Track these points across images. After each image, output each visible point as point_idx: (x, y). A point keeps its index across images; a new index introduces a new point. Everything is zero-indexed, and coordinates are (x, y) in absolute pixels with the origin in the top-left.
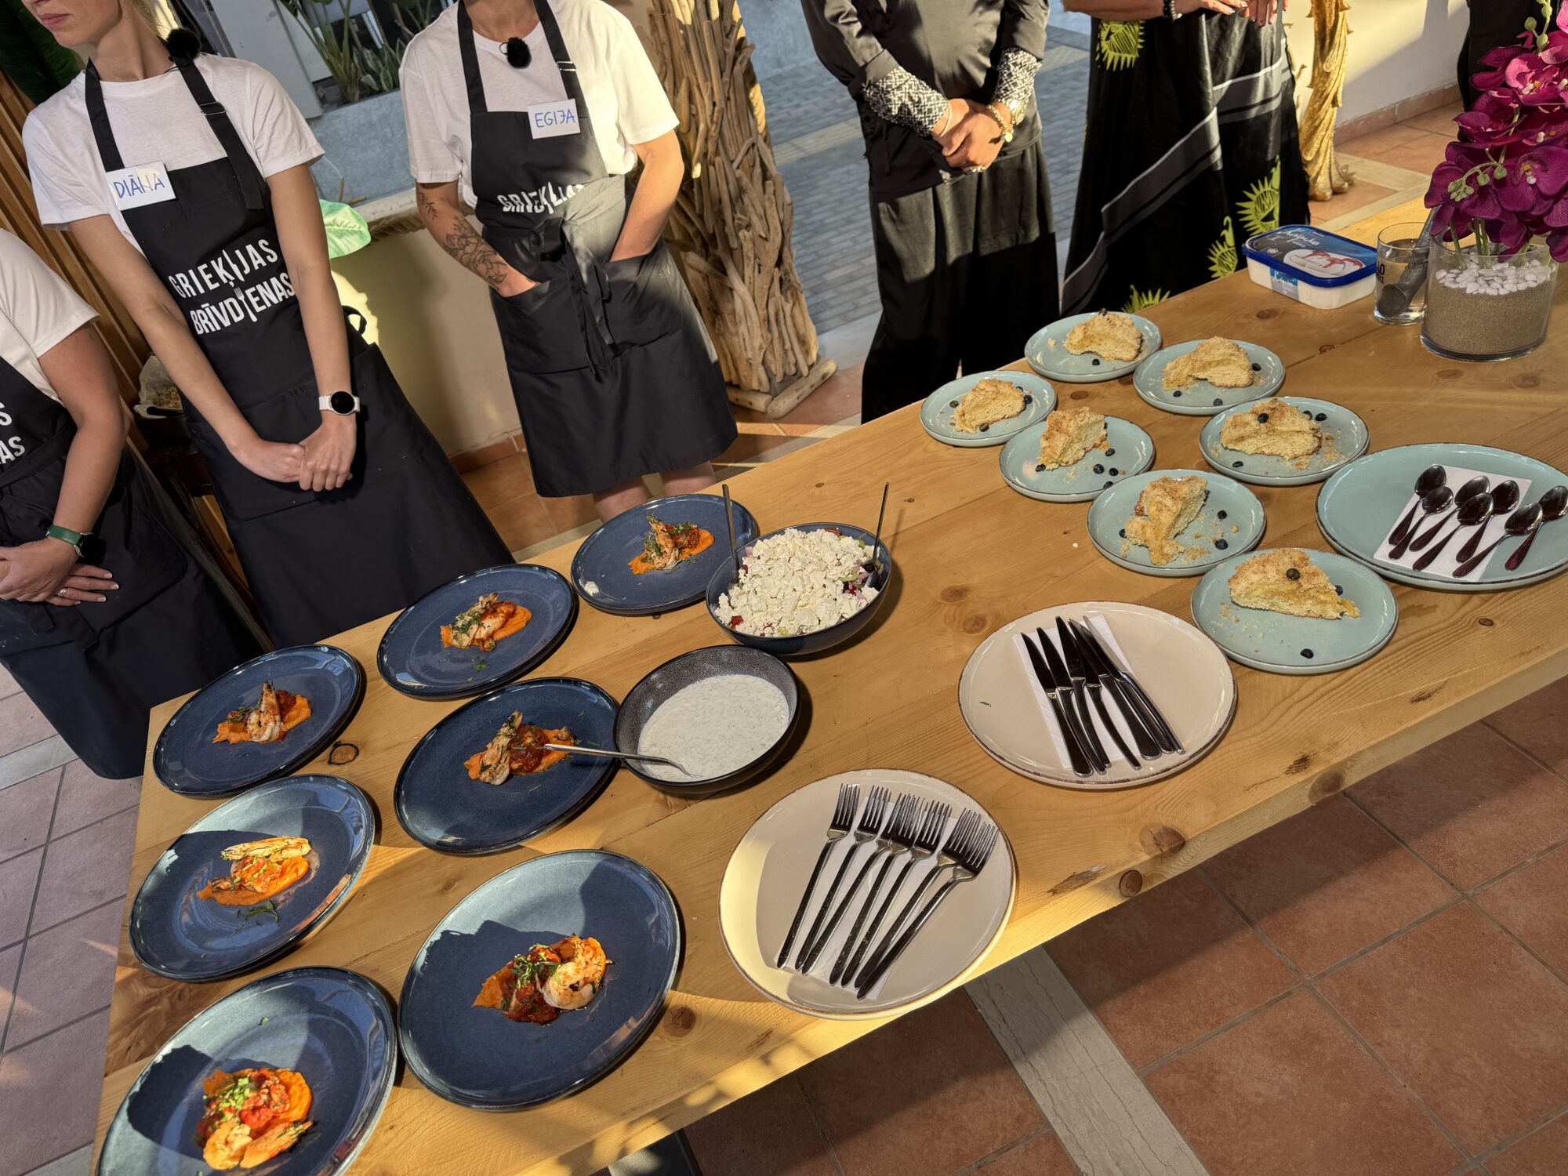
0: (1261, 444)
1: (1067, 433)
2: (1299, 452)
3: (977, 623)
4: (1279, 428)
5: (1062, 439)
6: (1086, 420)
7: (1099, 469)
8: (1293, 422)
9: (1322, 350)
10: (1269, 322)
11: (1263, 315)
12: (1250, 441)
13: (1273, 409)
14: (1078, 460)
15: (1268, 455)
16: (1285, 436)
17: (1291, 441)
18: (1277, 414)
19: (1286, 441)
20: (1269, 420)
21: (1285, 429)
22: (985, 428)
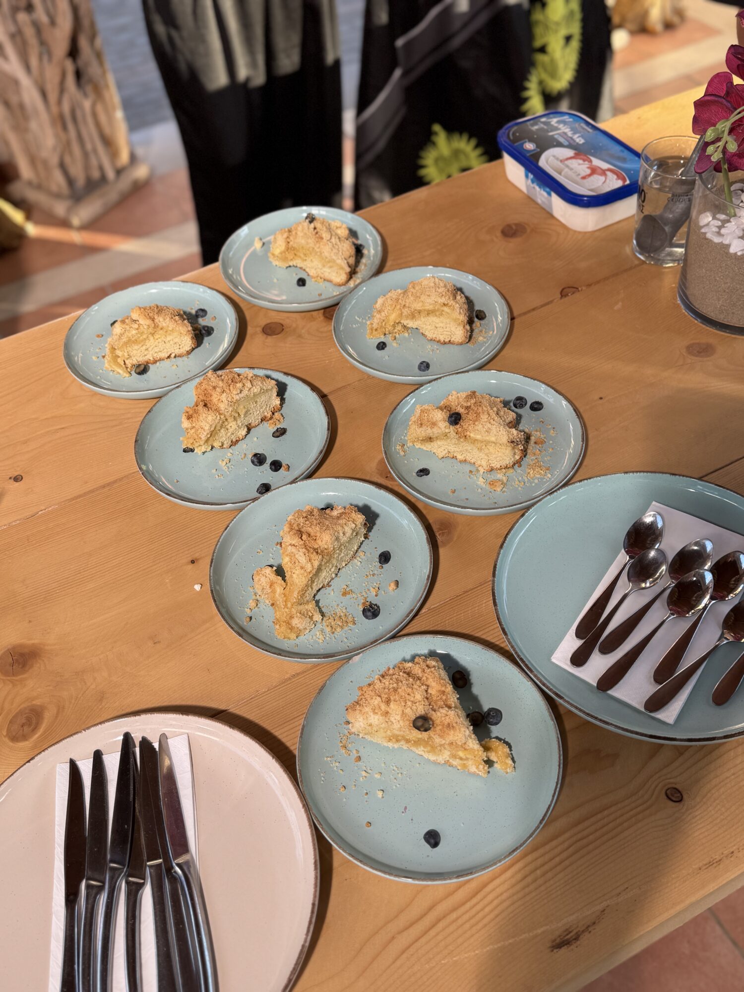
0: (452, 448)
1: (217, 410)
2: (496, 464)
3: (29, 722)
4: (472, 435)
5: (210, 418)
6: (245, 392)
7: (259, 459)
8: (488, 431)
9: (563, 294)
10: (514, 243)
11: (510, 232)
12: (439, 443)
13: (467, 408)
14: (237, 441)
15: (461, 462)
16: (479, 445)
17: (487, 451)
18: (471, 416)
19: (480, 449)
20: (461, 422)
21: (478, 437)
22: (142, 369)
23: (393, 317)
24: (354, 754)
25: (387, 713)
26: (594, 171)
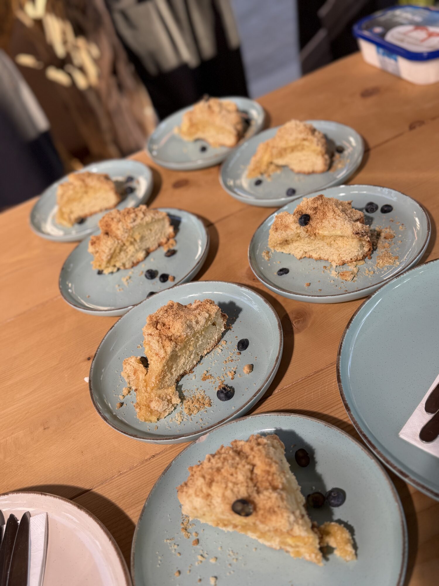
0: (307, 248)
1: (116, 237)
2: (346, 258)
4: (320, 232)
5: (109, 243)
6: (138, 221)
7: (151, 274)
8: (334, 226)
9: (412, 127)
11: (366, 94)
12: (295, 244)
13: (315, 209)
15: (317, 260)
16: (328, 241)
17: (336, 246)
18: (319, 215)
19: (330, 245)
20: (311, 222)
21: (326, 233)
22: (81, 221)
23: (266, 158)
24: (194, 537)
25: (208, 495)
26: (431, 35)
